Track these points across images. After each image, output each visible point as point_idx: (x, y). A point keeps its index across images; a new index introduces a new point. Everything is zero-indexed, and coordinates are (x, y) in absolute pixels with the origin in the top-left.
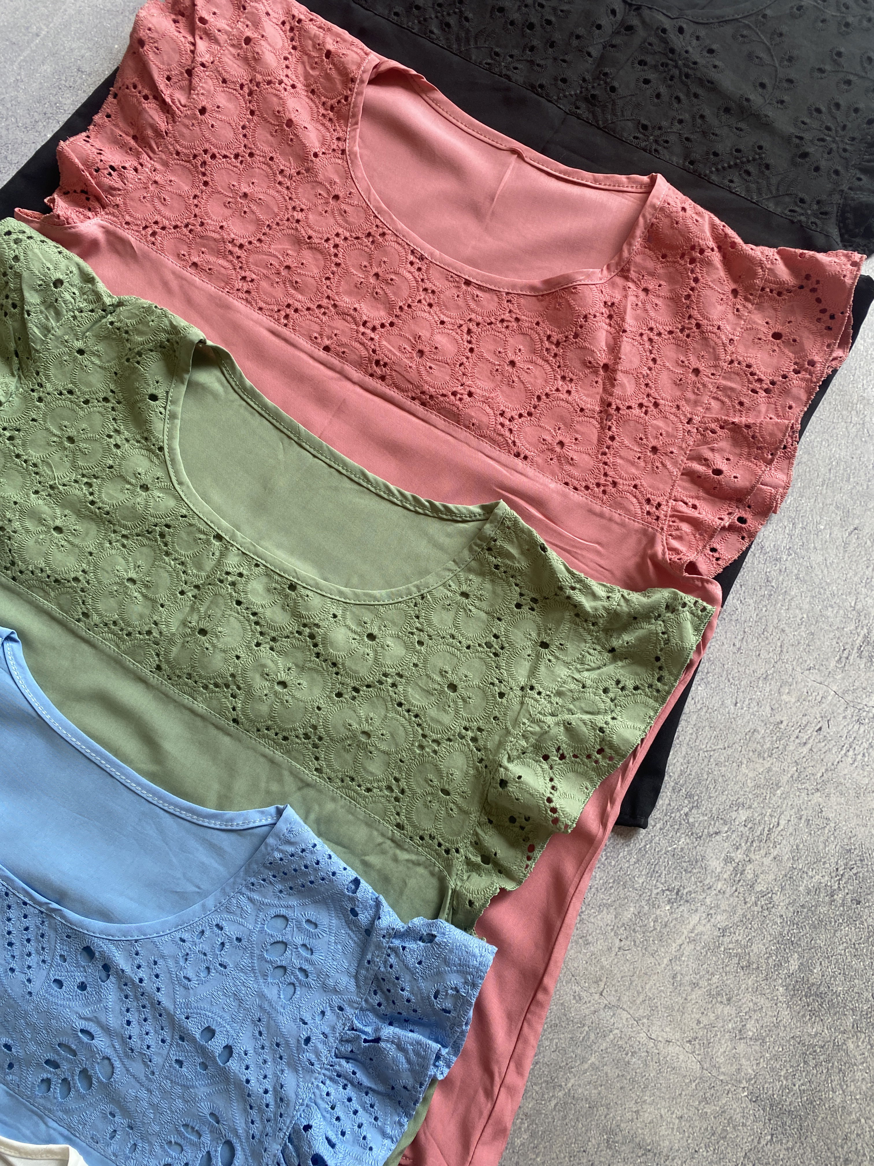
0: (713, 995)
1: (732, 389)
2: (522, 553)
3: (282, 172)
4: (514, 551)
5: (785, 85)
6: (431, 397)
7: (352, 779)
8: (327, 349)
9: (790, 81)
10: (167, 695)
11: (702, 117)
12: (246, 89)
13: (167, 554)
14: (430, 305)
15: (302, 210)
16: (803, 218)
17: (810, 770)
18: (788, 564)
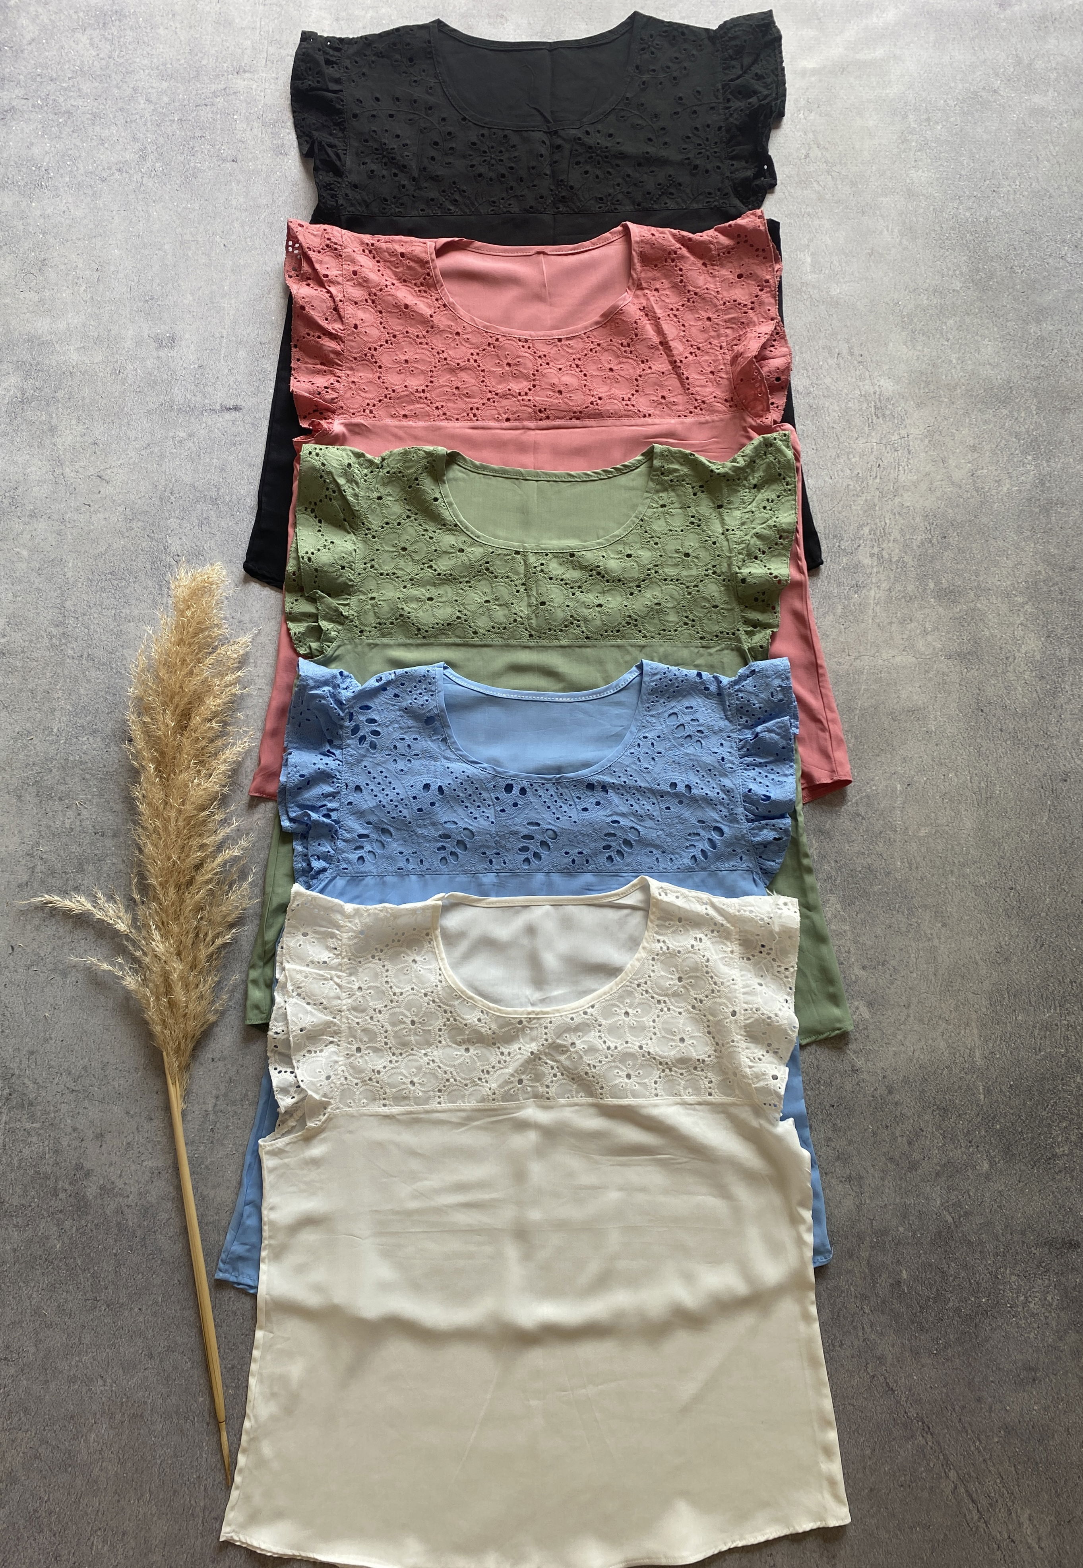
0: (902, 622)
1: (733, 318)
2: (681, 465)
3: (418, 336)
4: (676, 467)
5: (662, 132)
6: (580, 412)
7: (664, 630)
8: (508, 420)
9: (663, 129)
10: (544, 647)
11: (628, 176)
12: (369, 301)
13: (496, 577)
14: (548, 364)
15: (443, 352)
16: (716, 203)
17: (886, 489)
18: (816, 392)
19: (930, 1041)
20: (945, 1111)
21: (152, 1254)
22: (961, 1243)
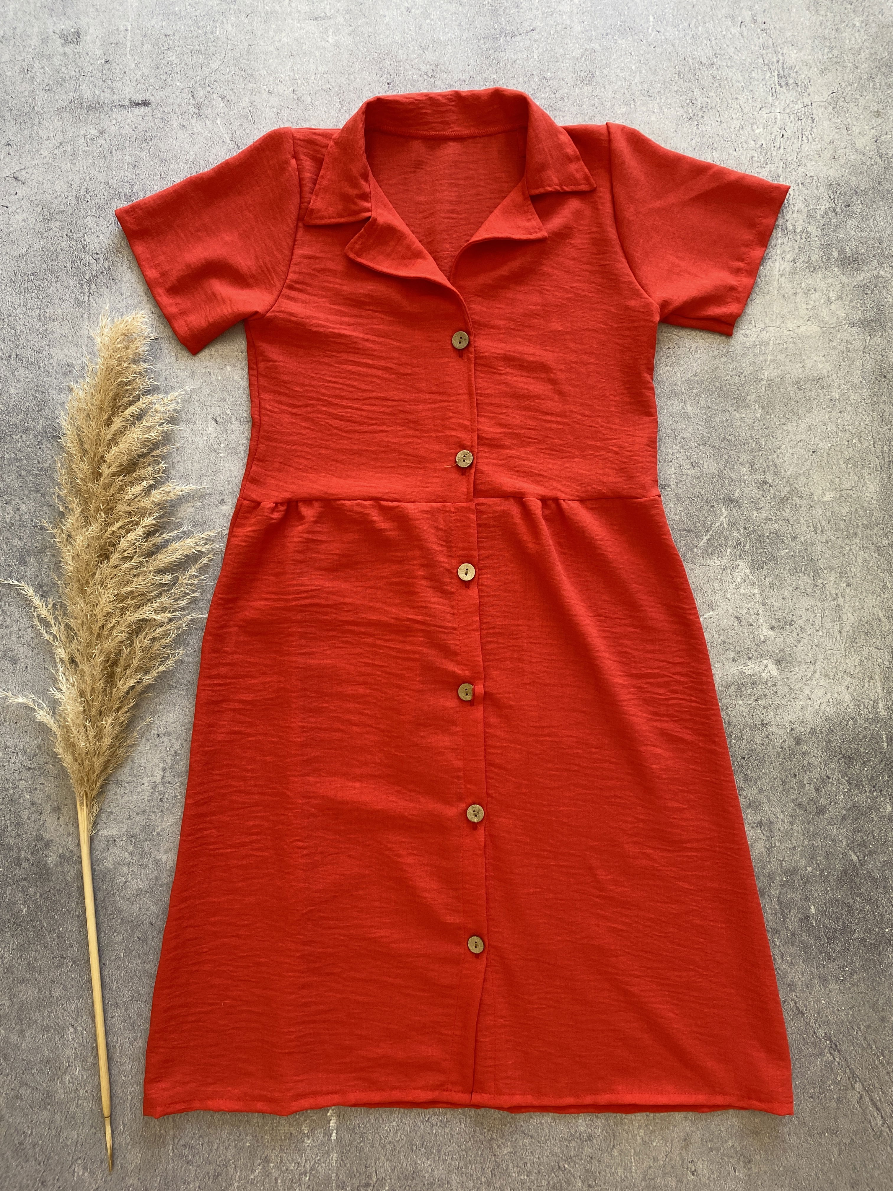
19: (836, 695)
20: (849, 759)
21: (113, 914)
22: (866, 880)
